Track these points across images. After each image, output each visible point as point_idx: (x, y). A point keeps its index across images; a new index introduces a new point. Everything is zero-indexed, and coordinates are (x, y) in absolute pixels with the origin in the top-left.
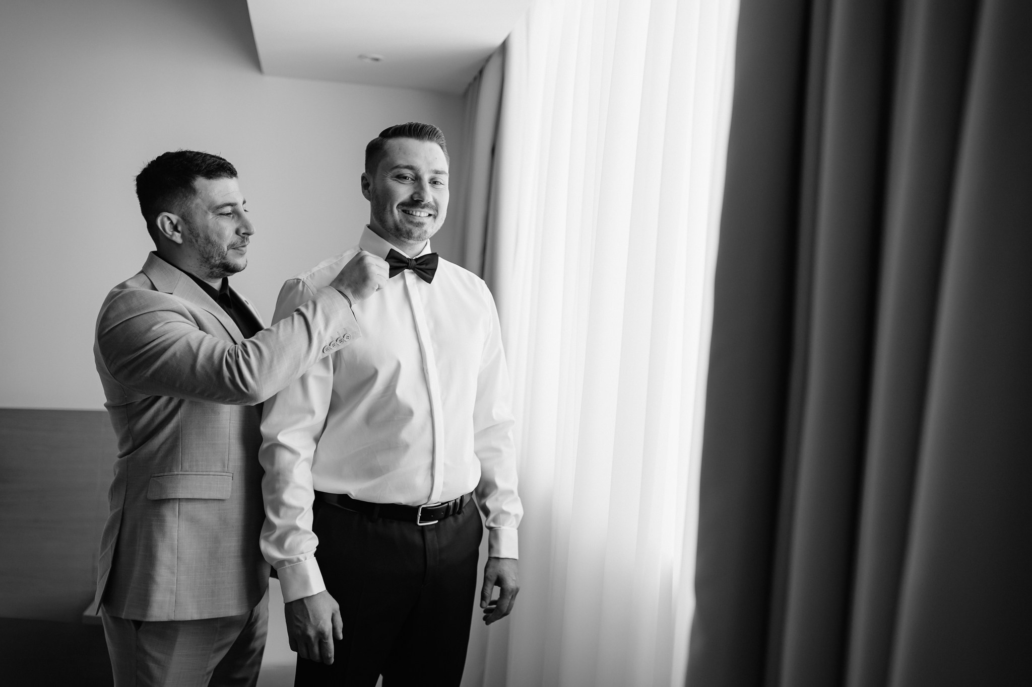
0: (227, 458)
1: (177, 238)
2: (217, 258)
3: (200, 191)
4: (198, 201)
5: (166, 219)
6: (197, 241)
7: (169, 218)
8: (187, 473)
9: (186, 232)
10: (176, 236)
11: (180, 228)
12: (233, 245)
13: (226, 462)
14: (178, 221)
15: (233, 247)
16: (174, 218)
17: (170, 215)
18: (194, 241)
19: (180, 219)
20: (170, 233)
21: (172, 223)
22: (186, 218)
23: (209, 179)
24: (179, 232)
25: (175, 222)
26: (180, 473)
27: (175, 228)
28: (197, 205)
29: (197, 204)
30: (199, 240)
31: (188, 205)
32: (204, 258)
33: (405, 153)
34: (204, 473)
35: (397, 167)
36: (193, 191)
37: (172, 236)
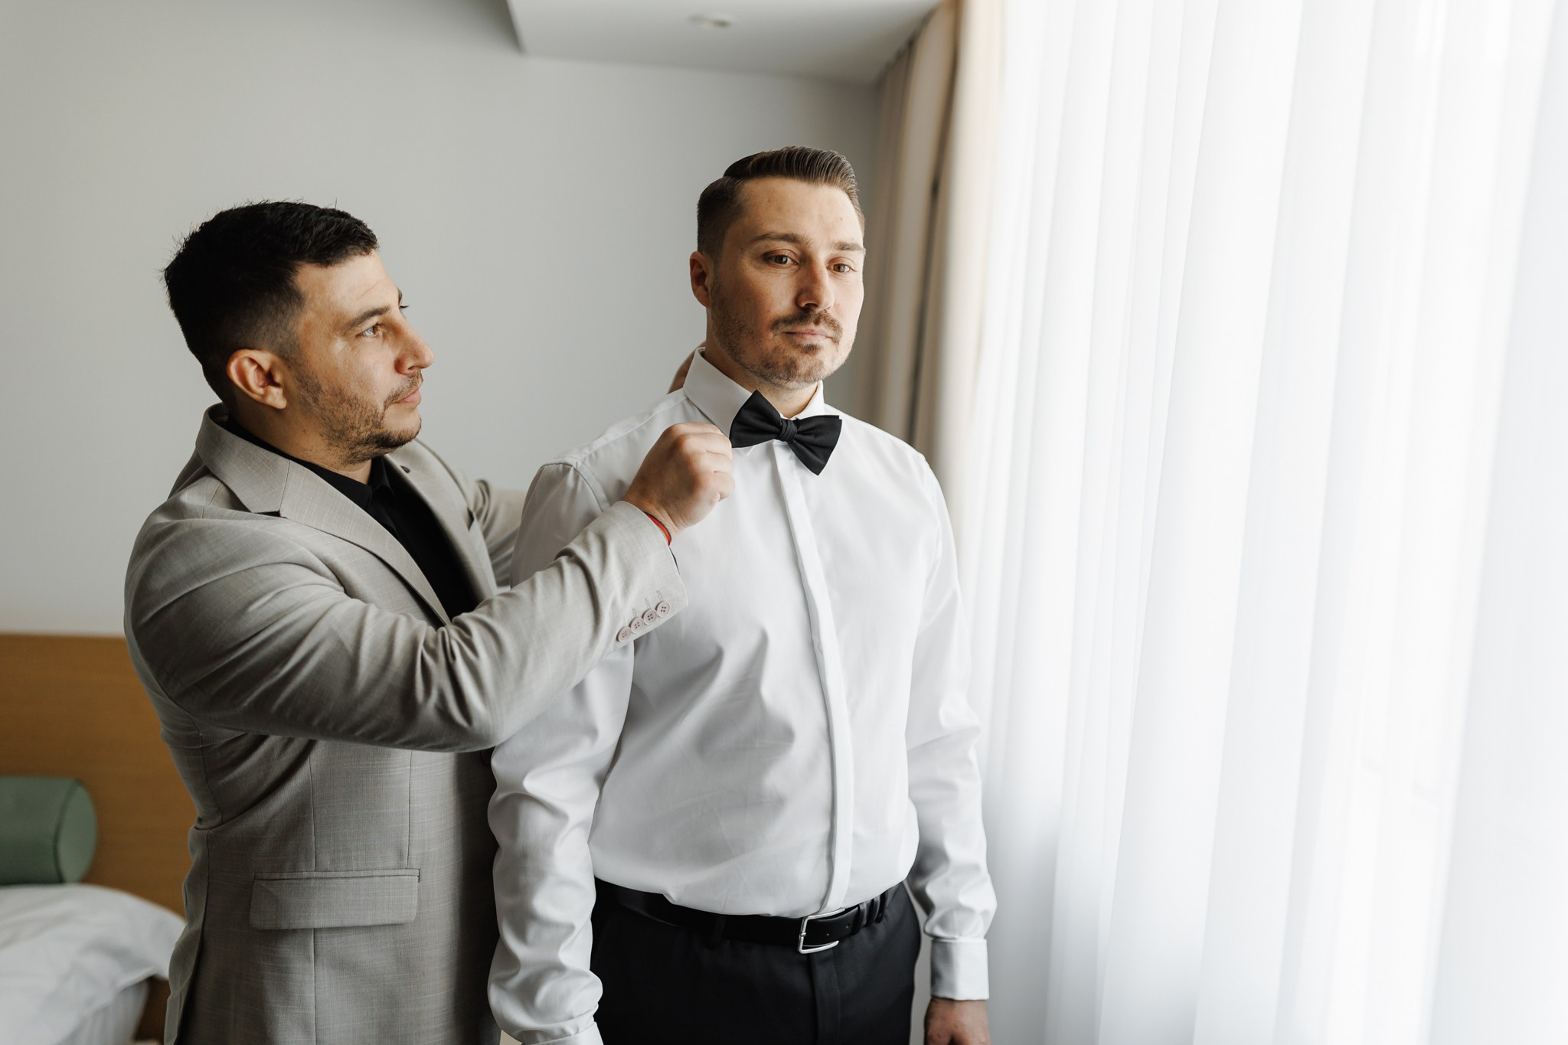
0: (406, 839)
1: (276, 398)
2: (362, 429)
3: (310, 296)
4: (309, 315)
5: (246, 364)
6: (316, 400)
7: (253, 361)
8: (328, 875)
9: (293, 385)
10: (273, 395)
11: (278, 378)
12: (396, 395)
13: (406, 849)
14: (273, 365)
15: (395, 399)
16: (265, 358)
17: (255, 354)
18: (310, 400)
19: (276, 359)
20: (261, 391)
21: (260, 368)
22: (291, 357)
23: (326, 266)
24: (276, 385)
25: (266, 366)
26: (314, 874)
27: (269, 379)
28: (308, 325)
29: (306, 321)
30: (320, 397)
31: (288, 329)
32: (335, 431)
33: (779, 209)
34: (362, 874)
35: (765, 237)
36: (295, 298)
37: (264, 396)
